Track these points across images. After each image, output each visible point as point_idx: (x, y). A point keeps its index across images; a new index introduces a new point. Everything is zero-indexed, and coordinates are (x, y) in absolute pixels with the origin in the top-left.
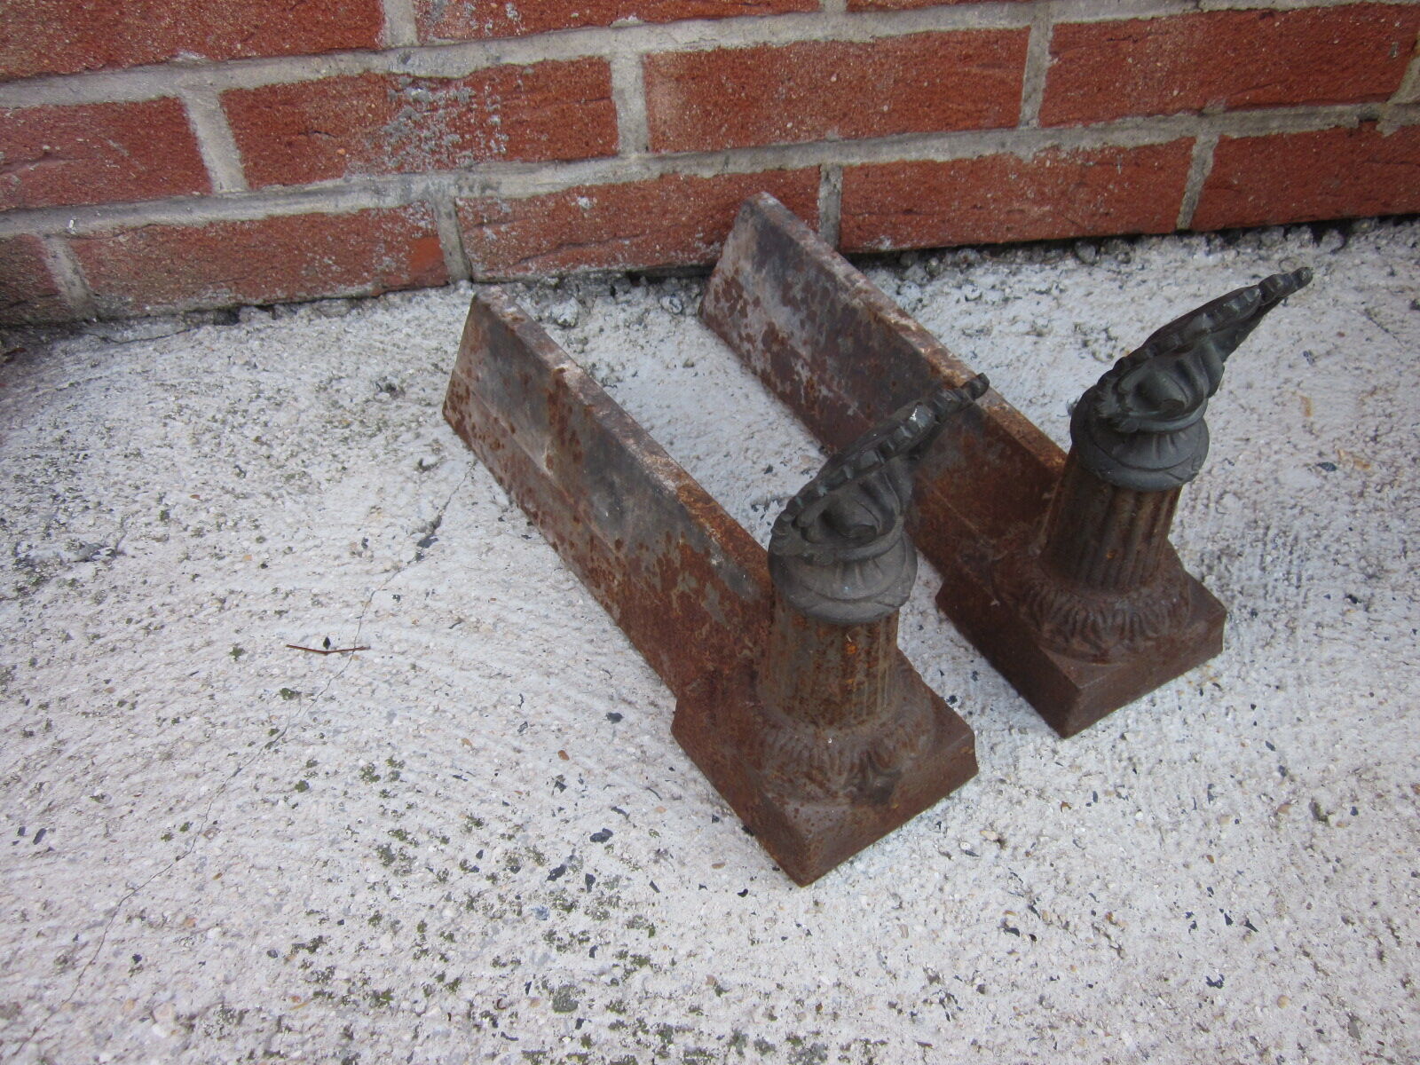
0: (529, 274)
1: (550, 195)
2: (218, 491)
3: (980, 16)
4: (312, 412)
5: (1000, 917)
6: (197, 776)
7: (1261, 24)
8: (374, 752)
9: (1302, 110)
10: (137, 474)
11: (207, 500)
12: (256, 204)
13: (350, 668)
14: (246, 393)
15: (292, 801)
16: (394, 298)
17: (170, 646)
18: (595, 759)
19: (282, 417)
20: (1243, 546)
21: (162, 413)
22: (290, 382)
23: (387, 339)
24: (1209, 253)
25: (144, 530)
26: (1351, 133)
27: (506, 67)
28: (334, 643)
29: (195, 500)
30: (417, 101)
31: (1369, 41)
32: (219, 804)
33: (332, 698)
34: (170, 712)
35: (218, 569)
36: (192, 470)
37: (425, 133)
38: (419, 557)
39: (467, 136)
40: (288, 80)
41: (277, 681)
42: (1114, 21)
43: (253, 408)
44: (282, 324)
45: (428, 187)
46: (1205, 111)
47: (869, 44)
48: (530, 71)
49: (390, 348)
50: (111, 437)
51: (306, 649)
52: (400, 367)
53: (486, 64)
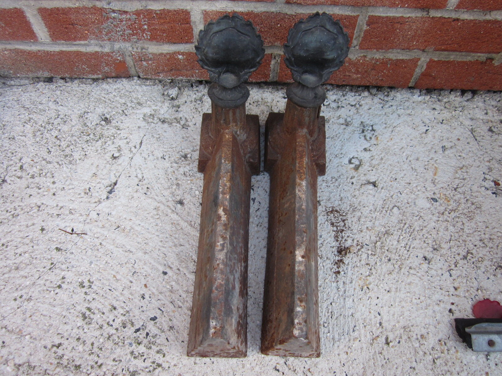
0: (160, 78)
1: (167, 54)
2: (41, 159)
3: (339, 9)
4: (77, 127)
5: (275, 365)
6: (26, 277)
7: (453, 23)
8: (84, 276)
9: (463, 54)
10: (13, 147)
11: (37, 162)
12: (55, 46)
13: (80, 241)
14: (53, 115)
15: (56, 292)
16: (110, 80)
17: (20, 224)
18: (156, 289)
19: (65, 128)
20: (394, 230)
21: (23, 120)
22: (70, 112)
23: (106, 96)
24: (420, 95)
25: (14, 173)
26: (482, 63)
27: (149, 10)
28: (75, 230)
29: (33, 162)
30: (114, 18)
31: (495, 33)
32: (32, 290)
33: (72, 253)
34: (19, 251)
35: (39, 193)
36: (32, 148)
37: (118, 29)
38: (108, 198)
39: (135, 32)
40: (63, 6)
41: (55, 243)
42: (393, 17)
43: (56, 122)
44: (69, 85)
45: (120, 47)
46: (425, 50)
47: (294, 15)
48: (158, 12)
49: (107, 101)
50: (4, 129)
51: (66, 231)
52: (110, 110)
53: (141, 8)
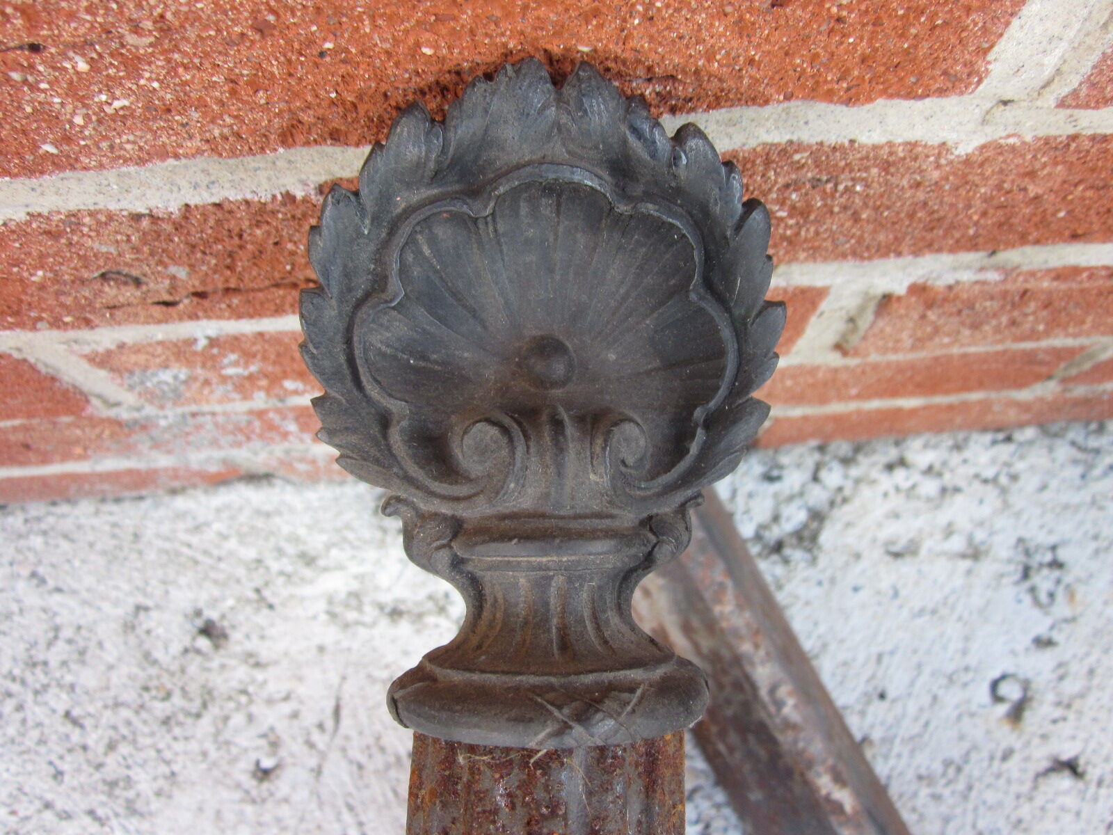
2: (37, 804)
4: (124, 670)
14: (39, 630)
19: (88, 678)
22: (91, 614)
23: (195, 540)
29: (13, 819)
43: (54, 657)
49: (200, 557)
52: (216, 592)
